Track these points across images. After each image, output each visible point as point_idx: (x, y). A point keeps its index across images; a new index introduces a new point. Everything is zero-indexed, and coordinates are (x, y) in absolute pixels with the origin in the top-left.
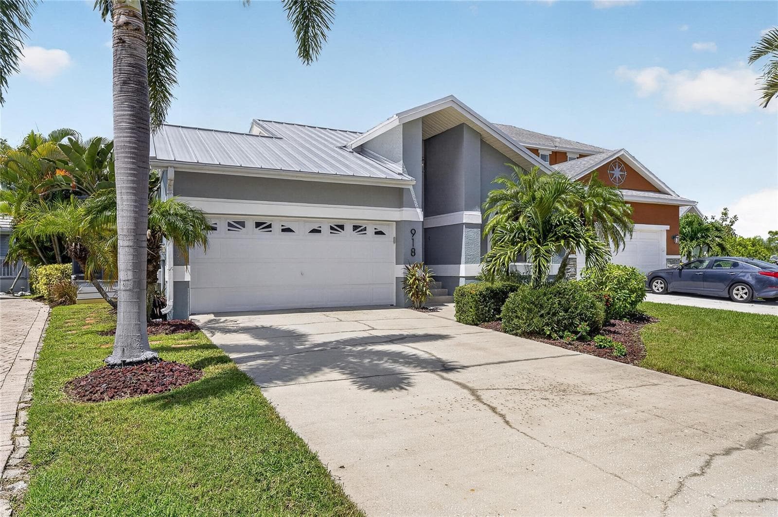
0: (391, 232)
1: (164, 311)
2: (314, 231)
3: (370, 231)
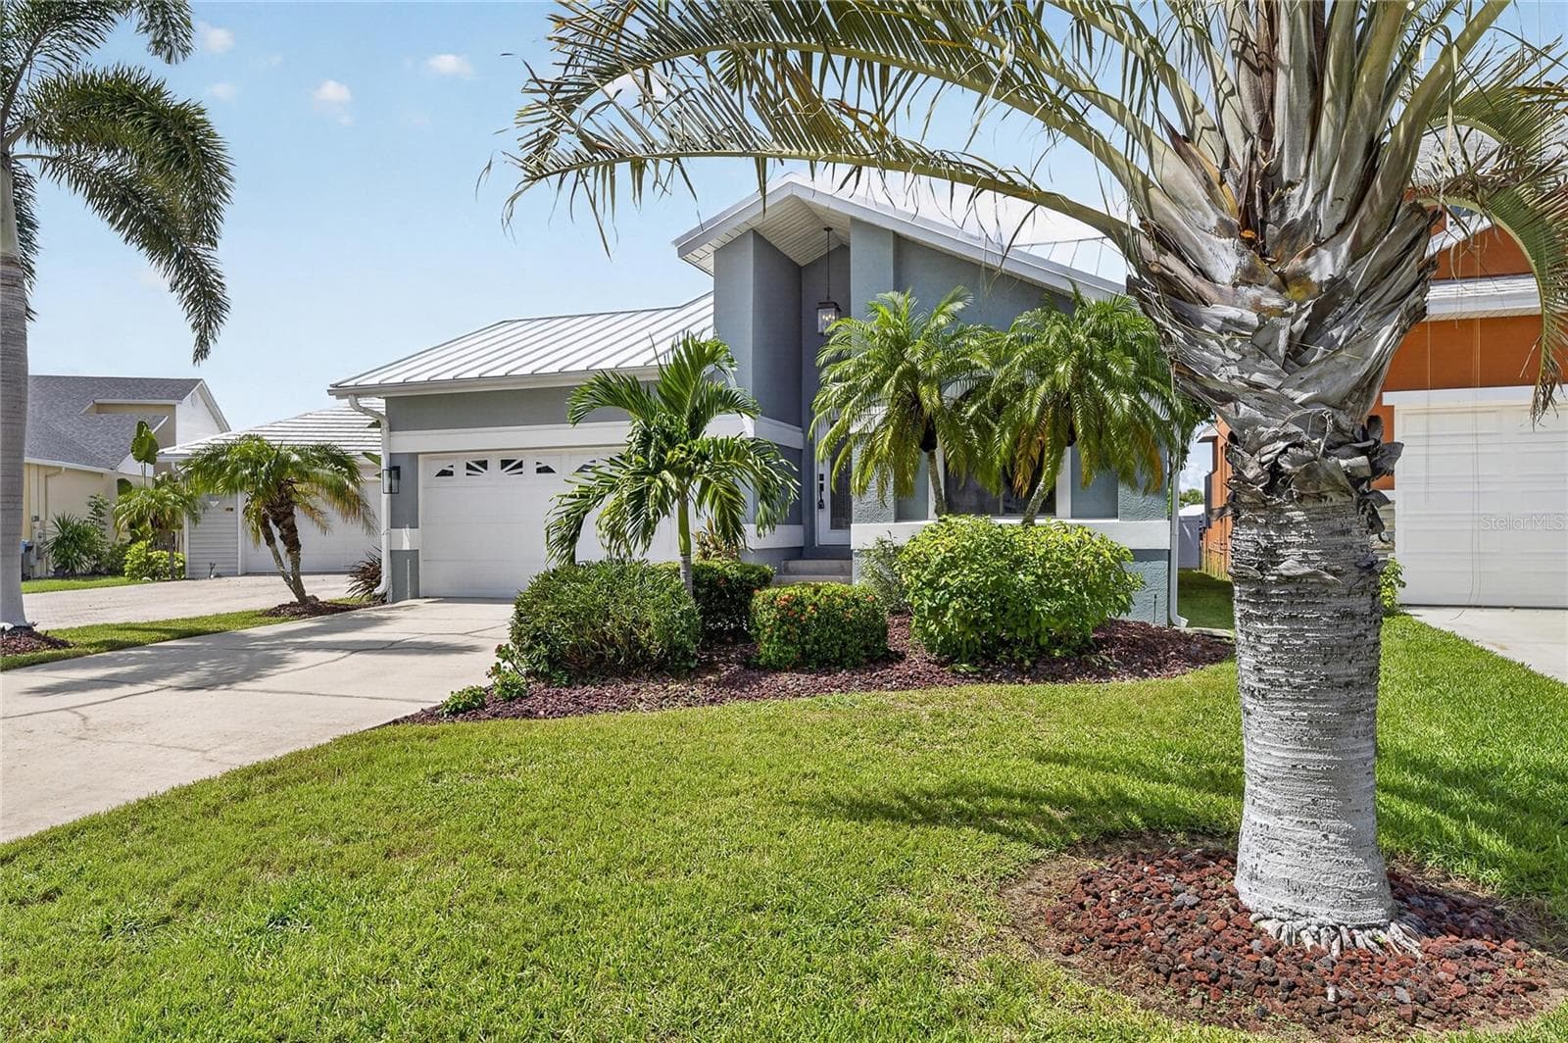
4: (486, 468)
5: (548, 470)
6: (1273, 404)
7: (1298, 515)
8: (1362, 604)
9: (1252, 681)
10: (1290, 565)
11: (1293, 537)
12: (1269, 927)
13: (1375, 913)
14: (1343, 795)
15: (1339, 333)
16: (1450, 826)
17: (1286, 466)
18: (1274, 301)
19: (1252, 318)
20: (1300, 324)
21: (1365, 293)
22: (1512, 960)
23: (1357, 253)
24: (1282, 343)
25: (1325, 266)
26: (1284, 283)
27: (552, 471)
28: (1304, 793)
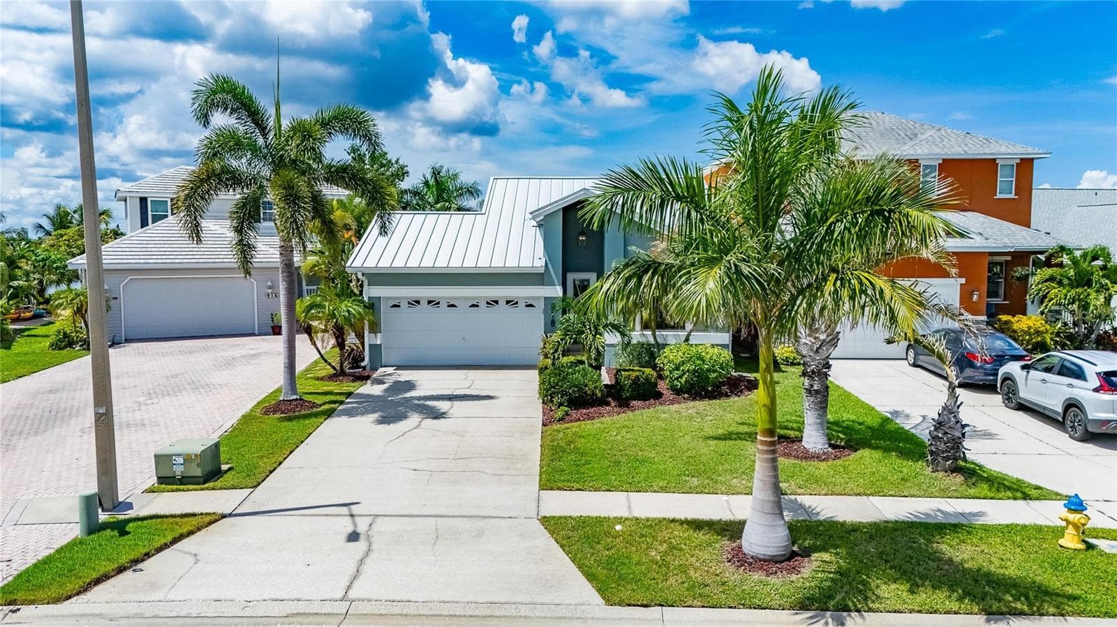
0: (541, 306)
1: (363, 364)
2: (473, 306)
3: (522, 304)
4: (419, 304)
5: (453, 306)
6: (814, 360)
7: (817, 379)
8: (826, 394)
9: (808, 407)
10: (815, 387)
11: (816, 382)
12: (811, 450)
13: (827, 446)
14: (822, 427)
15: (824, 348)
16: (834, 433)
17: (815, 370)
18: (813, 341)
19: (810, 343)
20: (818, 346)
21: (829, 342)
22: (847, 452)
23: (828, 336)
24: (815, 348)
25: (822, 337)
26: (815, 338)
27: (456, 306)
28: (816, 427)
